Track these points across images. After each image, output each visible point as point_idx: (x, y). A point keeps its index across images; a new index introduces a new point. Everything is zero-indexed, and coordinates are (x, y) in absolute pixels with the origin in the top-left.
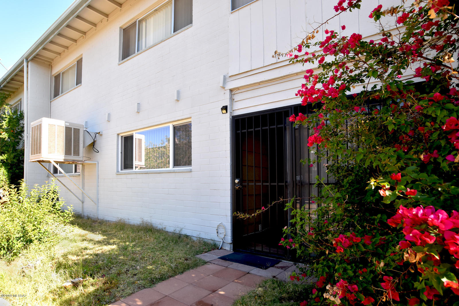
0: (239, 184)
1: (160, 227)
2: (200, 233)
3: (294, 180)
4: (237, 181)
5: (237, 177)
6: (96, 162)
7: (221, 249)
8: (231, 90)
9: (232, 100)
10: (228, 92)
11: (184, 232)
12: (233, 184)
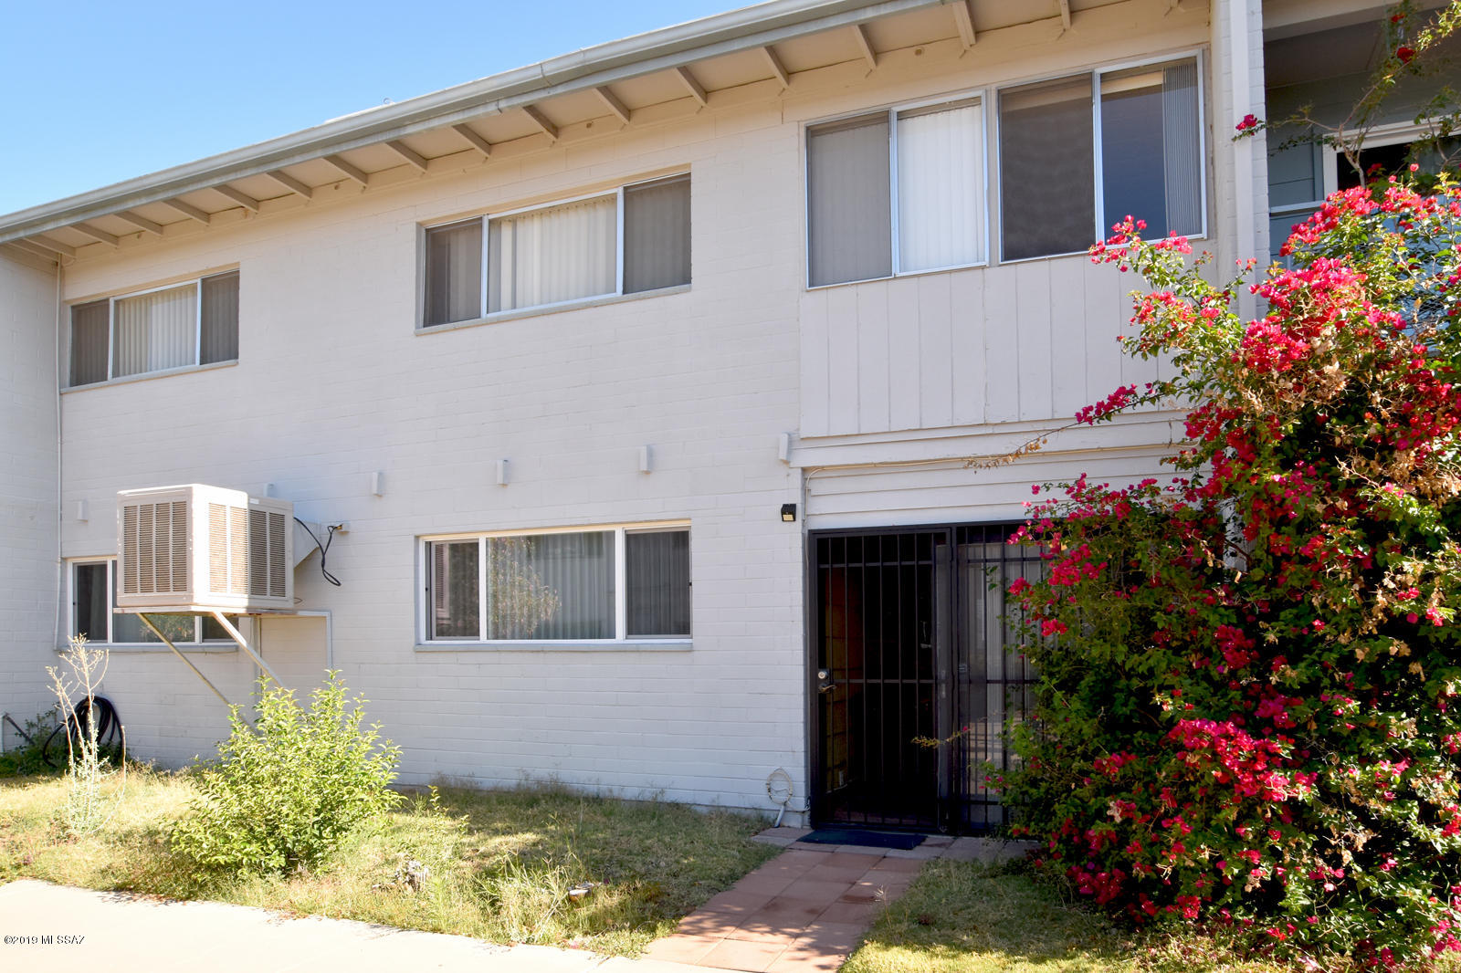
0: (828, 681)
1: (592, 789)
2: (718, 796)
3: (955, 672)
4: (822, 675)
5: (822, 666)
6: (326, 614)
7: (779, 826)
8: (804, 470)
9: (806, 491)
10: (798, 475)
11: (670, 796)
12: (812, 681)
